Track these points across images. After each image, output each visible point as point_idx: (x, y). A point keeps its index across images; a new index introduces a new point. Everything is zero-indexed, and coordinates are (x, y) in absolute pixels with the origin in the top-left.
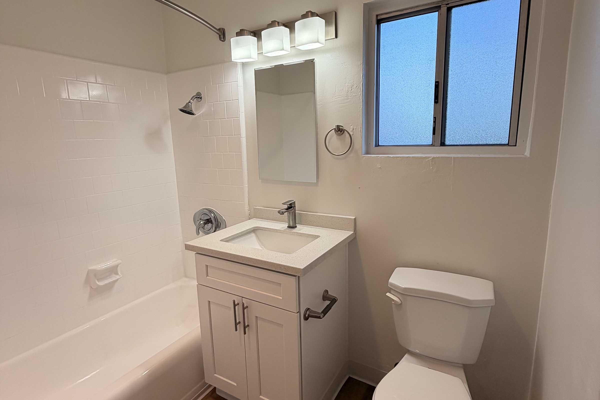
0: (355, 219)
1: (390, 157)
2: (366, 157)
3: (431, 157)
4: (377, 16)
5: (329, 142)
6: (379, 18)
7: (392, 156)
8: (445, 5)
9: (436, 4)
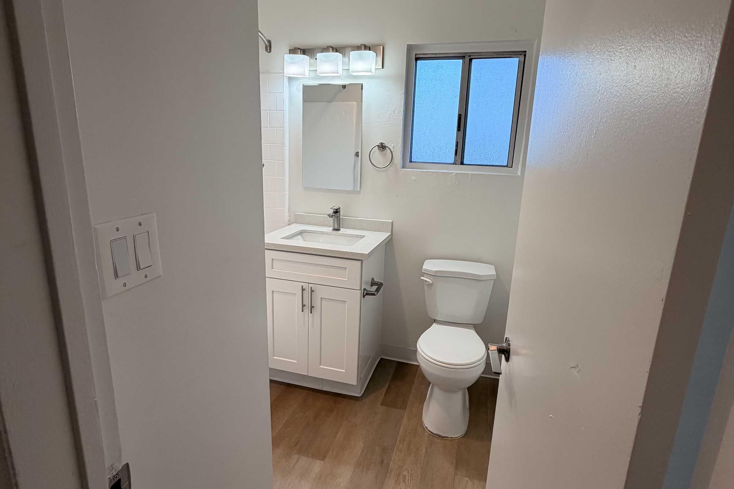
0: (392, 222)
1: (423, 171)
2: (403, 171)
3: (455, 173)
4: (416, 54)
5: (372, 157)
6: (417, 56)
7: (425, 171)
8: (468, 57)
9: (462, 54)
